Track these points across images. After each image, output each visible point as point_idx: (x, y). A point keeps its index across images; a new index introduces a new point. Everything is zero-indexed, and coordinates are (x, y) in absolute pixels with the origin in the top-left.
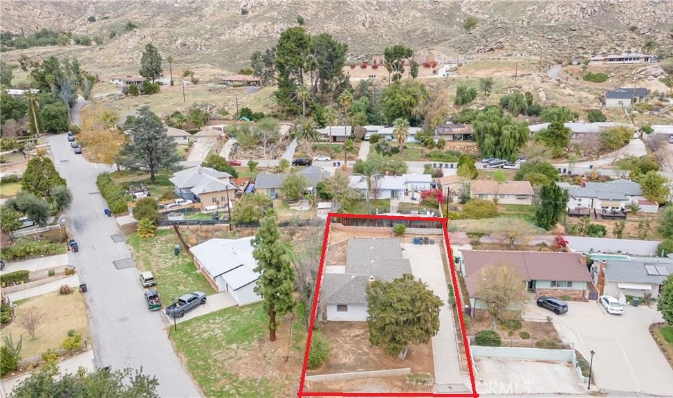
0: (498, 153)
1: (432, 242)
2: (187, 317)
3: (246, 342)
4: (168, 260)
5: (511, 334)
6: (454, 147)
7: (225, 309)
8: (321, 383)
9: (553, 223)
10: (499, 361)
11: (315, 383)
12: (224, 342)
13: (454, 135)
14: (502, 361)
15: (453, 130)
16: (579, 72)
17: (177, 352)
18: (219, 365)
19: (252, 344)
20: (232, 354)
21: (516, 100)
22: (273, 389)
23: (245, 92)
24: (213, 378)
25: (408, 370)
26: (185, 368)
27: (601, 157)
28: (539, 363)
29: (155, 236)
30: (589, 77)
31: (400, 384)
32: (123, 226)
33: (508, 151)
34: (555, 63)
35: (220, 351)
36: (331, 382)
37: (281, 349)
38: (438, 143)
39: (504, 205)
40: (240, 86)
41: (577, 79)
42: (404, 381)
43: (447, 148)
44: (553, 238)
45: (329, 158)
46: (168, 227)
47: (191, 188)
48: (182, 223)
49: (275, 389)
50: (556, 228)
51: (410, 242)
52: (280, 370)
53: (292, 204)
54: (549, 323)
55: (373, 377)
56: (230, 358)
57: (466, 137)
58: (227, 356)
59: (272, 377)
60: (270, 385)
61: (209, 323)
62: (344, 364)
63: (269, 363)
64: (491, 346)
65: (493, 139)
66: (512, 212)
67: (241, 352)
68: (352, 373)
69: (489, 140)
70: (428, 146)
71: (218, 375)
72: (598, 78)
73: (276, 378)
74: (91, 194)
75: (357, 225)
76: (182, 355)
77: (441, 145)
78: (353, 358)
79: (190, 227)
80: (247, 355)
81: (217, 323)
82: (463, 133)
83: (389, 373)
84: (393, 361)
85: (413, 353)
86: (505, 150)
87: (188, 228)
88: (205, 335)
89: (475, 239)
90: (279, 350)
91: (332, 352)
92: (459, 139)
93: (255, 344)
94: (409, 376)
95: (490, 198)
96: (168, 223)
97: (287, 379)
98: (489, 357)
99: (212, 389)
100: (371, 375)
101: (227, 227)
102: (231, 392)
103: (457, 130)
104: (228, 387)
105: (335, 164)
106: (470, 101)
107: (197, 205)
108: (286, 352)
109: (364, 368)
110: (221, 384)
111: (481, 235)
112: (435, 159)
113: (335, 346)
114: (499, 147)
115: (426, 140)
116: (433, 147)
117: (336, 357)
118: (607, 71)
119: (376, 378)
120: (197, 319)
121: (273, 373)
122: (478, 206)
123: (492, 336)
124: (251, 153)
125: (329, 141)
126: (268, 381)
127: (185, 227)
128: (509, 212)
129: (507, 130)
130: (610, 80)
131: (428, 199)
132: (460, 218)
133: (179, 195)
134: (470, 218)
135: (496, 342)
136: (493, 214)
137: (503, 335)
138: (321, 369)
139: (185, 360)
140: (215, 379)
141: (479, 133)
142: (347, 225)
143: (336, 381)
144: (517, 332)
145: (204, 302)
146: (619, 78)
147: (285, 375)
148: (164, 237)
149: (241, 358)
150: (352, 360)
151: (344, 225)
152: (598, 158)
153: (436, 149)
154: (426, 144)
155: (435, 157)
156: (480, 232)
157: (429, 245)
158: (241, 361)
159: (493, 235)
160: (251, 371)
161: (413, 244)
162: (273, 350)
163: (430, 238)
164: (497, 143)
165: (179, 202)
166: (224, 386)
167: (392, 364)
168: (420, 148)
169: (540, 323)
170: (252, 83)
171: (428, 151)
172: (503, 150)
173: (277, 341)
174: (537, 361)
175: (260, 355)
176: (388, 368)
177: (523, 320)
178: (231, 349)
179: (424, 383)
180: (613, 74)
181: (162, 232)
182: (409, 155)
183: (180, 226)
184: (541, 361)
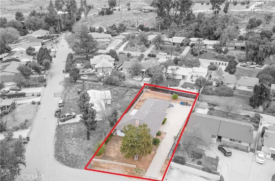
1: (189, 105)
2: (66, 122)
3: (79, 138)
4: (74, 96)
5: (193, 160)
6: (233, 54)
8: (98, 163)
10: (182, 172)
11: (96, 162)
12: (71, 136)
17: (55, 136)
18: (65, 145)
20: (71, 142)
22: (78, 160)
24: (60, 150)
26: (55, 143)
28: (201, 178)
29: (74, 84)
31: (129, 171)
32: (66, 78)
35: (68, 140)
36: (102, 163)
38: (225, 50)
39: (239, 90)
40: (147, 12)
42: (132, 170)
43: (229, 54)
45: (166, 54)
47: (95, 64)
48: (86, 80)
49: (79, 161)
51: (178, 103)
52: (84, 153)
53: (135, 77)
54: (217, 159)
55: (119, 165)
56: (70, 144)
57: (242, 48)
58: (69, 142)
59: (80, 155)
60: (78, 158)
61: (71, 126)
62: (111, 157)
63: (82, 149)
64: (180, 164)
66: (242, 95)
68: (111, 162)
71: (63, 149)
73: (82, 156)
74: (63, 62)
75: (157, 91)
76: (56, 138)
77: (225, 52)
78: (116, 154)
79: (89, 82)
80: (76, 144)
81: (74, 128)
82: (241, 46)
83: (127, 165)
84: (131, 160)
85: (142, 159)
88: (67, 131)
90: (88, 144)
91: (109, 150)
92: (238, 49)
93: (81, 140)
94: (135, 169)
95: (232, 86)
97: (85, 157)
98: (178, 169)
99: (58, 154)
101: (102, 84)
102: (63, 157)
103: (238, 44)
104: (63, 155)
105: (167, 57)
107: (96, 73)
108: (90, 146)
109: (117, 161)
110: (61, 153)
111: (215, 105)
113: (113, 147)
115: (218, 49)
116: (221, 53)
117: (109, 153)
119: (121, 166)
120: (68, 124)
121: (82, 154)
123: (181, 160)
125: (171, 45)
126: (78, 156)
127: (87, 82)
128: (240, 95)
129: (262, 47)
134: (216, 95)
136: (229, 95)
137: (189, 160)
138: (100, 157)
139: (56, 140)
140: (61, 151)
143: (104, 163)
144: (197, 160)
145: (75, 117)
147: (85, 155)
148: (78, 85)
149: (73, 145)
150: (115, 156)
151: (151, 90)
154: (217, 51)
158: (73, 146)
160: (74, 151)
161: (180, 105)
162: (86, 144)
163: (189, 103)
165: (90, 70)
167: (130, 162)
168: (214, 53)
169: (212, 158)
172: (258, 58)
173: (90, 140)
174: (201, 176)
175: (80, 145)
177: (205, 155)
178: (72, 140)
179: (139, 173)
181: (78, 83)
182: (207, 56)
184: (203, 177)
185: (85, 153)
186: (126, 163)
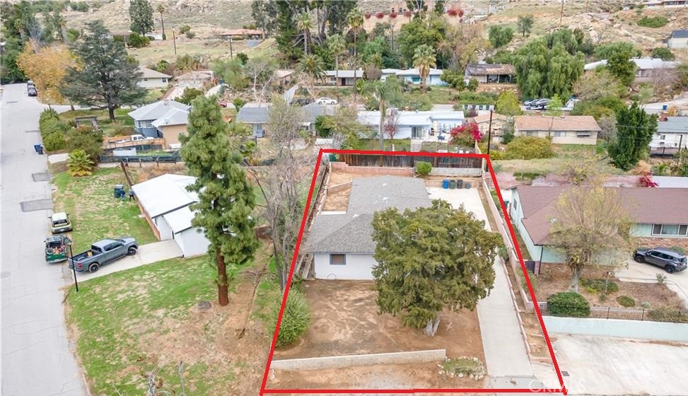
0: (544, 92)
1: (468, 186)
2: (102, 272)
3: (181, 308)
5: (602, 299)
6: (490, 89)
7: (163, 262)
8: (296, 373)
9: (634, 161)
10: (587, 341)
11: (286, 373)
12: (146, 306)
13: (488, 76)
14: (593, 341)
15: (487, 70)
16: (633, 16)
17: (69, 323)
18: (130, 341)
19: (191, 309)
20: (154, 325)
21: (563, 37)
22: (211, 382)
23: (245, 45)
24: (114, 363)
25: (440, 353)
26: (74, 346)
27: (676, 96)
28: (655, 346)
29: (93, 175)
30: (645, 22)
31: (427, 375)
32: (54, 164)
33: (558, 90)
34: (602, 11)
35: (135, 320)
36: (313, 372)
37: (234, 318)
38: (470, 83)
39: (559, 145)
40: (240, 39)
41: (630, 24)
42: (435, 370)
43: (480, 90)
48: (132, 160)
49: (216, 383)
50: (639, 166)
51: (437, 186)
52: (228, 350)
54: (661, 284)
56: (150, 331)
57: (503, 78)
58: (146, 328)
59: (213, 362)
60: (208, 375)
61: (133, 280)
62: (336, 342)
63: (212, 340)
64: (573, 316)
65: (539, 75)
68: (348, 357)
69: (534, 76)
70: (458, 87)
71: (124, 358)
72: (656, 21)
73: (220, 364)
75: (366, 165)
76: (75, 327)
77: (472, 87)
78: (351, 332)
79: (143, 165)
80: (177, 325)
81: (145, 280)
82: (499, 73)
83: (409, 358)
84: (416, 338)
85: (449, 326)
86: (555, 87)
87: (141, 167)
88: (120, 296)
90: (230, 319)
91: (318, 324)
92: (495, 81)
93: (195, 309)
94: (443, 362)
95: (542, 135)
96: (113, 160)
97: (237, 365)
98: (570, 335)
99: (108, 381)
100: (380, 360)
102: (138, 388)
103: (492, 70)
104: (135, 378)
106: (505, 43)
107: (158, 141)
108: (243, 323)
109: (368, 348)
110: (124, 373)
111: (534, 176)
112: (466, 101)
113: (324, 314)
114: (546, 85)
115: (455, 79)
116: (463, 88)
117: (323, 331)
118: (666, 15)
119: (387, 364)
120: (116, 275)
121: (216, 355)
122: (527, 143)
123: (576, 300)
124: (241, 96)
125: (336, 84)
126: (206, 368)
129: (558, 63)
130: (670, 25)
131: (461, 136)
132: (504, 159)
134: (517, 158)
135: (582, 311)
136: (546, 154)
137: (592, 299)
138: (297, 350)
139: (77, 334)
140: (117, 365)
141: (520, 70)
142: (353, 165)
143: (322, 369)
144: (612, 297)
145: (134, 253)
146: (681, 21)
147: (235, 358)
148: (106, 176)
149: (166, 332)
150: (349, 336)
151: (350, 165)
152: (673, 97)
153: (466, 91)
154: (454, 86)
155: (466, 98)
156: (533, 173)
157: (463, 191)
158: (166, 336)
159: (551, 177)
160: (179, 352)
161: (443, 189)
163: (465, 180)
164: (544, 80)
165: (135, 138)
166: (129, 377)
167: (415, 343)
168: (448, 90)
169: (646, 285)
170: (253, 37)
171: (457, 93)
172: (551, 89)
173: (230, 306)
174: (651, 342)
175: (200, 326)
176: (409, 350)
177: (618, 280)
178: (155, 317)
179: (469, 374)
180: (673, 18)
181: (104, 170)
182: (434, 97)
183: (129, 164)
184: (658, 342)
185: (229, 348)
186: (405, 351)
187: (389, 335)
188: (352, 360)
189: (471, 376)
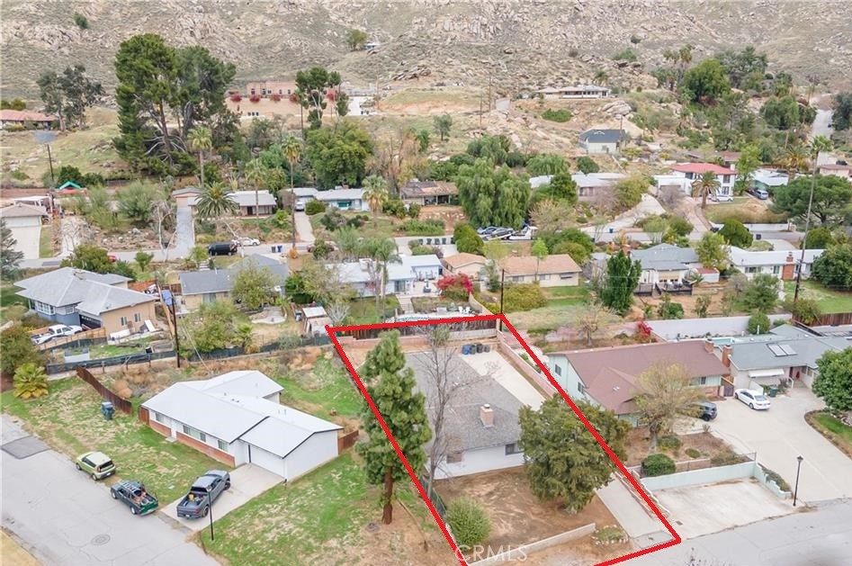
0: (497, 219)
1: (487, 349)
3: (350, 534)
4: (101, 429)
5: (676, 454)
6: (433, 215)
7: (271, 490)
9: (626, 306)
10: (677, 493)
12: (311, 540)
13: (424, 198)
14: (680, 492)
15: (424, 190)
16: (536, 108)
19: (360, 534)
20: (340, 556)
21: (491, 146)
23: (34, 140)
25: (591, 527)
27: (616, 217)
28: (721, 486)
29: (49, 392)
30: (549, 115)
31: (590, 548)
33: (510, 216)
34: (499, 96)
35: (315, 556)
37: (409, 533)
38: (410, 209)
39: (547, 289)
40: (20, 130)
41: (535, 117)
42: (592, 543)
43: (423, 216)
44: (633, 325)
45: (257, 241)
46: (67, 375)
47: (76, 304)
48: (93, 364)
50: (632, 311)
53: (254, 316)
54: (707, 432)
55: (552, 546)
57: (442, 199)
58: (333, 560)
62: (506, 536)
63: (405, 558)
64: (665, 474)
65: (490, 201)
66: (562, 297)
67: (352, 551)
68: (527, 547)
69: (484, 202)
70: (398, 214)
72: (561, 116)
77: (413, 213)
78: (510, 525)
79: (108, 369)
80: (363, 552)
81: (277, 514)
82: (436, 194)
83: (571, 536)
86: (507, 214)
87: (104, 373)
88: (269, 536)
89: (540, 337)
90: (406, 534)
92: (432, 203)
93: (364, 533)
94: (594, 534)
95: (528, 281)
96: (66, 368)
100: (550, 543)
101: (173, 362)
103: (429, 190)
105: (273, 249)
106: (424, 148)
107: (96, 333)
108: (419, 536)
109: (536, 536)
111: (546, 331)
112: (415, 233)
114: (497, 211)
115: (395, 205)
116: (405, 216)
118: (569, 108)
119: (556, 546)
120: (236, 514)
122: (521, 292)
123: (666, 460)
124: (122, 241)
125: (242, 214)
127: (97, 370)
128: (558, 298)
129: (509, 187)
130: (575, 120)
133: (50, 318)
134: (517, 310)
135: (669, 469)
136: (542, 304)
141: (466, 193)
142: (361, 338)
144: (682, 451)
145: (230, 485)
146: (584, 116)
148: (69, 392)
149: (357, 560)
150: (511, 529)
151: (357, 338)
152: (614, 218)
153: (408, 219)
154: (395, 213)
155: (413, 229)
156: (543, 328)
157: (484, 354)
158: (360, 564)
159: (561, 330)
162: (398, 537)
163: (483, 342)
164: (495, 206)
165: (59, 331)
168: (388, 218)
169: (698, 434)
170: (40, 125)
171: (399, 223)
172: (503, 215)
173: (398, 522)
174: (718, 484)
175: (384, 548)
176: (566, 530)
178: (331, 548)
179: (618, 539)
180: (576, 111)
181: (58, 384)
183: (90, 371)
184: (722, 483)
187: (543, 521)
188: (530, 548)
189: (620, 541)
